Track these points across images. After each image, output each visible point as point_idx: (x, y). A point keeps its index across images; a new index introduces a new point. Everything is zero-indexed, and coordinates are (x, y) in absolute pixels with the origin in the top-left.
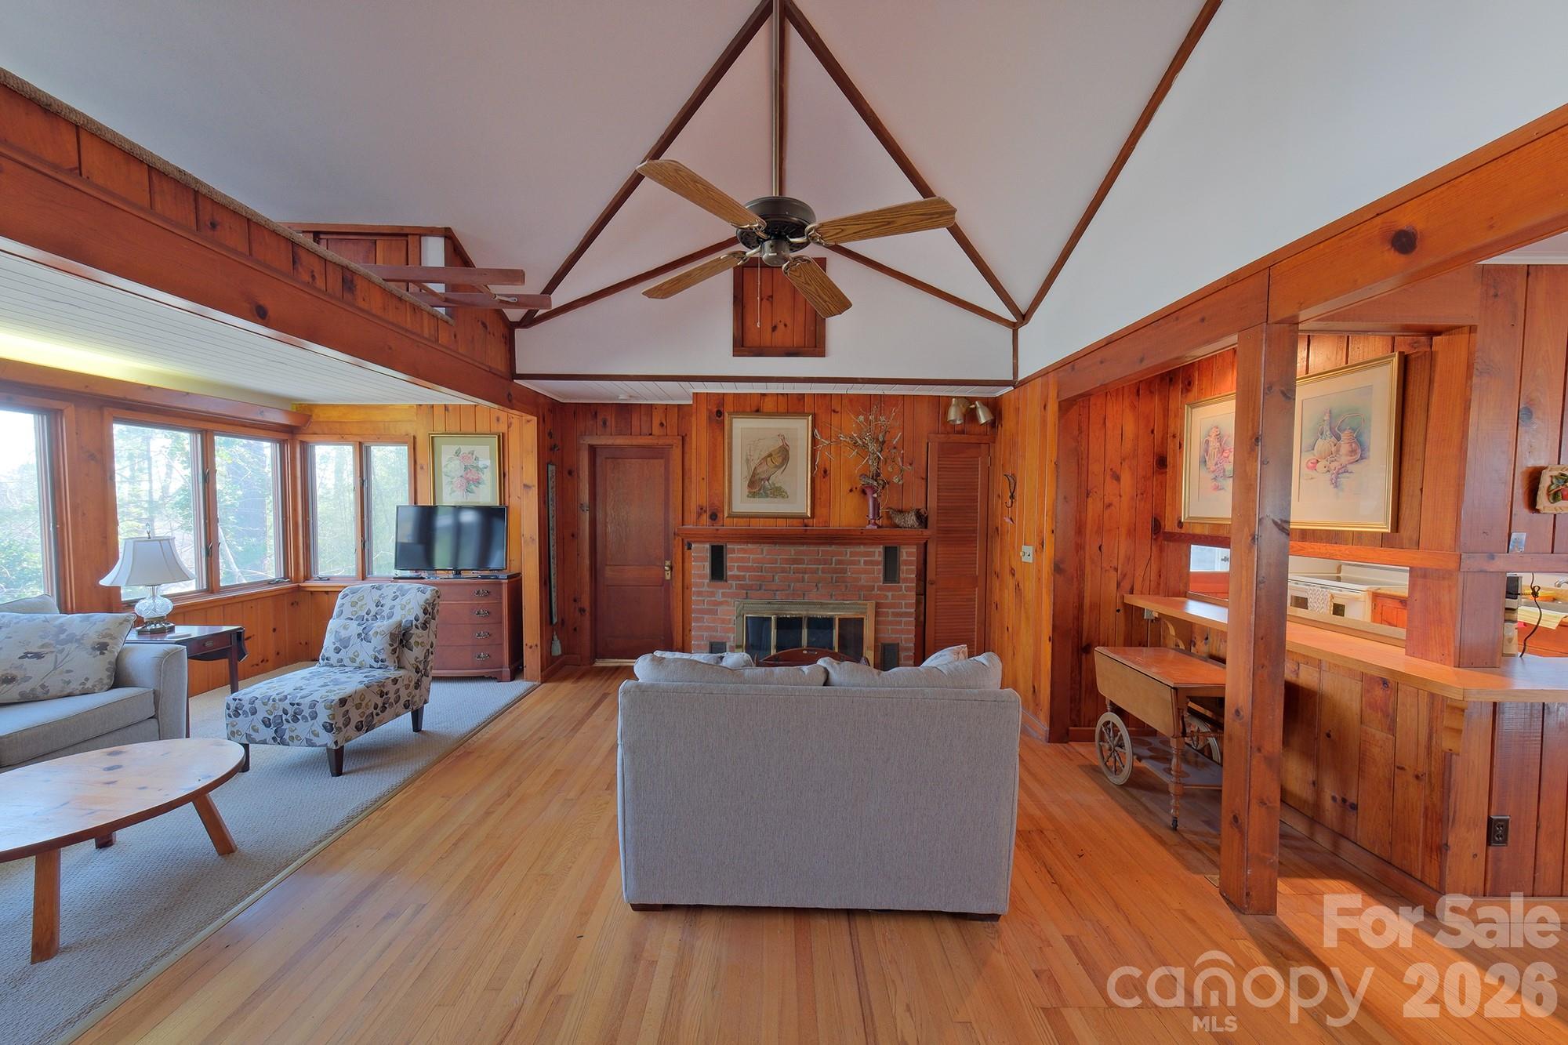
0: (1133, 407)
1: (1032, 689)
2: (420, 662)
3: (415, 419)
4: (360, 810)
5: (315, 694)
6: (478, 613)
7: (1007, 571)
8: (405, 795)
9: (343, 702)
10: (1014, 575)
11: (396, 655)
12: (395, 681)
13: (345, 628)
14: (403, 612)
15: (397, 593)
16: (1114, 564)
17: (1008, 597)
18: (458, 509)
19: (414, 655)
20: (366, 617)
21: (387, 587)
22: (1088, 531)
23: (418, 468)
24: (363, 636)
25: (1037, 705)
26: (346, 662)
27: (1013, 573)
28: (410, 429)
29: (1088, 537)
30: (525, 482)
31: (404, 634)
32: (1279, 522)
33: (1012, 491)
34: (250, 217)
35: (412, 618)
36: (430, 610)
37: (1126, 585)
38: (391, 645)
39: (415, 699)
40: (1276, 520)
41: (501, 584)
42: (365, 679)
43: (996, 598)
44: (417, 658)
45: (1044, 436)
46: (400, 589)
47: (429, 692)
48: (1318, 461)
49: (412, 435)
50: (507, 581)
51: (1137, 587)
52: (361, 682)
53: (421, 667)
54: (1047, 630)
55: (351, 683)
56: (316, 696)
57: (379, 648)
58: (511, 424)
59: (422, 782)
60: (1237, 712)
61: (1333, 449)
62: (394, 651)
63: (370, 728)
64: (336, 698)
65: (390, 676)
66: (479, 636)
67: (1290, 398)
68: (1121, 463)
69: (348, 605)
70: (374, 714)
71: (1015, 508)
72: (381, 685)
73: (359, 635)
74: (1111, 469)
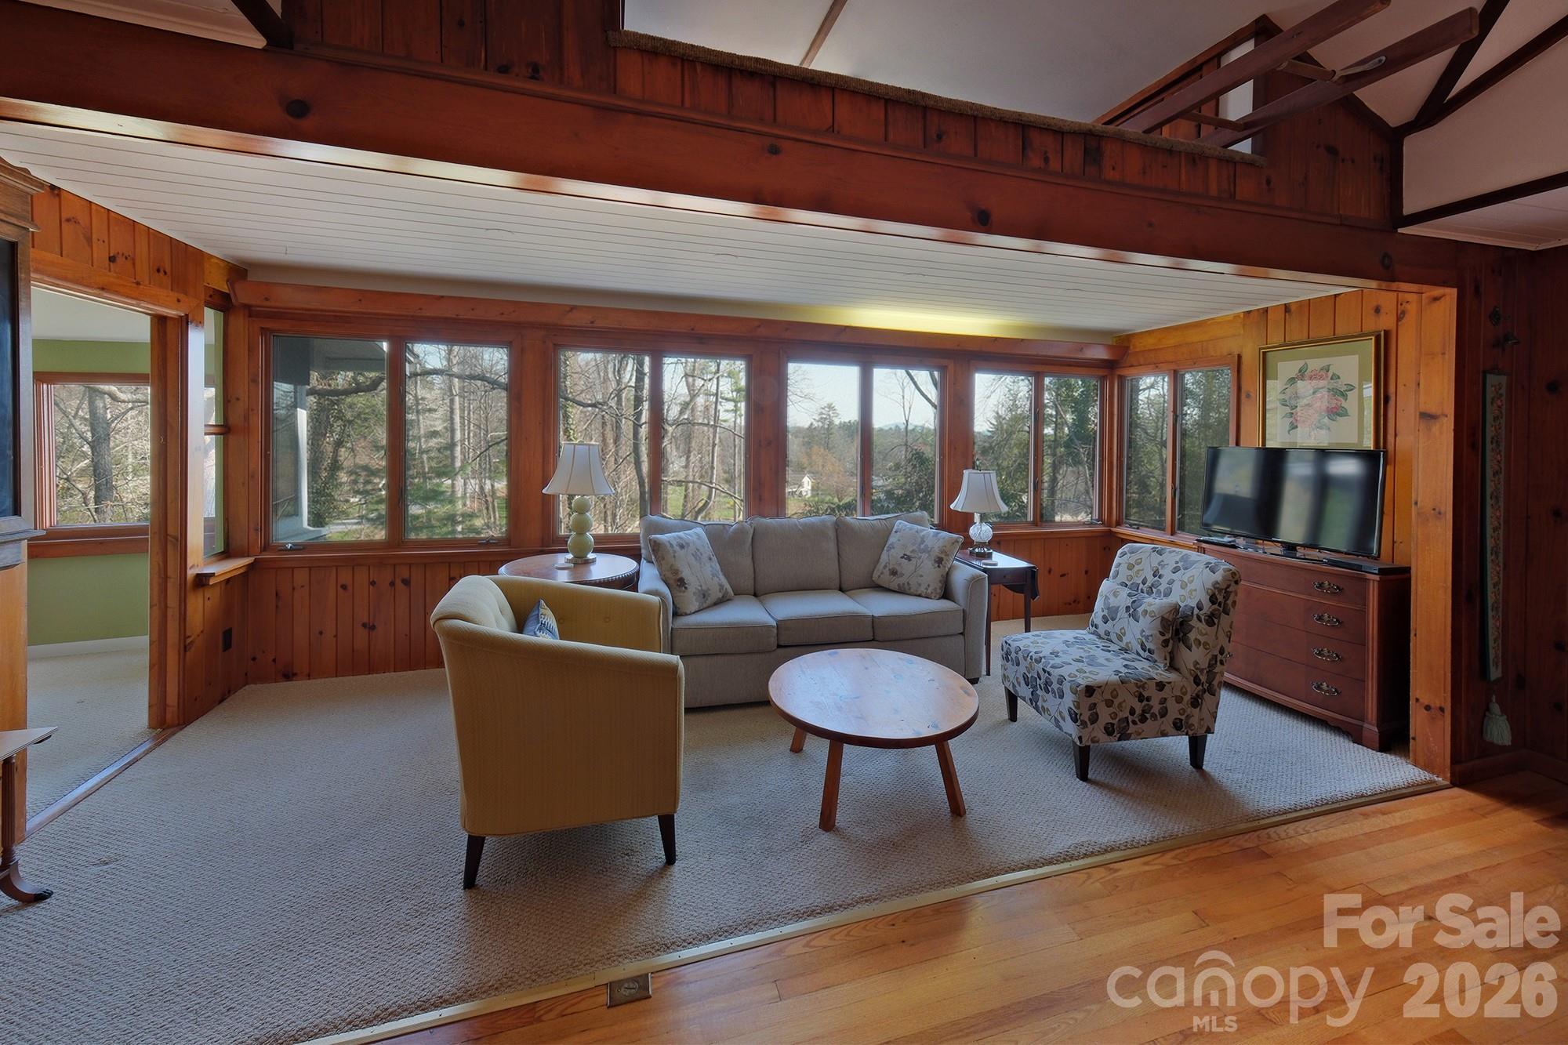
2: (1202, 671)
3: (1242, 332)
4: (1083, 851)
5: (1066, 667)
6: (1320, 618)
8: (1147, 868)
9: (1090, 690)
11: (1169, 648)
12: (1161, 686)
13: (1115, 594)
14: (1183, 592)
15: (1180, 564)
18: (1323, 454)
19: (1193, 657)
20: (1141, 586)
21: (1170, 552)
23: (1243, 396)
24: (1132, 612)
26: (1113, 637)
28: (1232, 346)
30: (1423, 408)
31: (1182, 623)
34: (975, 113)
35: (1194, 604)
36: (1220, 598)
38: (1162, 634)
39: (1192, 721)
41: (1366, 580)
42: (1125, 670)
44: (1198, 663)
46: (1185, 559)
47: (1215, 718)
49: (1236, 353)
50: (1377, 578)
52: (1117, 672)
53: (1203, 678)
55: (1107, 668)
56: (1065, 671)
57: (1147, 633)
58: (1404, 313)
59: (1175, 862)
62: (1165, 643)
63: (1124, 736)
64: (1083, 683)
65: (1155, 677)
66: (1319, 654)
69: (1124, 567)
70: (1130, 720)
72: (1141, 685)
73: (1128, 608)
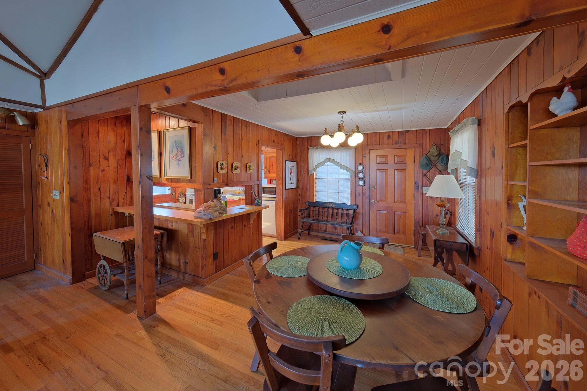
0: (113, 130)
1: (62, 261)
7: (46, 204)
10: (49, 206)
16: (108, 195)
17: (47, 218)
22: (92, 182)
25: (65, 268)
27: (49, 205)
29: (92, 185)
32: (148, 176)
33: (46, 162)
37: (115, 203)
40: (147, 176)
43: (41, 219)
45: (61, 137)
48: (174, 157)
51: (121, 203)
54: (68, 230)
60: (138, 247)
61: (177, 153)
67: (149, 134)
68: (109, 153)
71: (48, 171)
74: (103, 155)
